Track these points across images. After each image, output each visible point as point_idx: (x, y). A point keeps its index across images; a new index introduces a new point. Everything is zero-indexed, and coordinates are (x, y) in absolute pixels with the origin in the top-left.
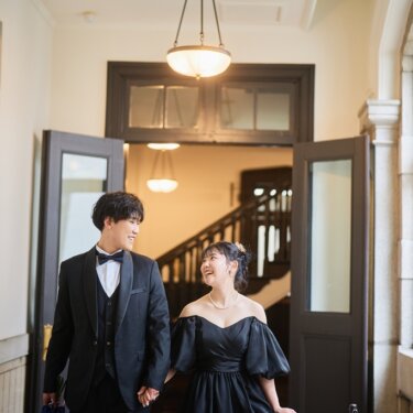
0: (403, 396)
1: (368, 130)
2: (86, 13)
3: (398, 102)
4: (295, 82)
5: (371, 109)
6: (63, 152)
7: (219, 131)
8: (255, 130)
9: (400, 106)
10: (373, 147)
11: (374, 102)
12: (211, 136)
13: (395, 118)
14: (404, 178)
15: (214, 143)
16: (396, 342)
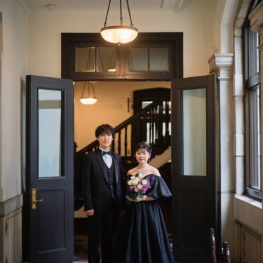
0: (238, 222)
1: (215, 71)
2: (48, 5)
3: (232, 55)
4: (171, 43)
5: (217, 59)
6: (38, 88)
7: (128, 73)
8: (149, 71)
9: (234, 57)
10: (218, 81)
11: (218, 55)
12: (123, 76)
13: (231, 63)
14: (236, 98)
15: (126, 80)
16: (233, 192)
